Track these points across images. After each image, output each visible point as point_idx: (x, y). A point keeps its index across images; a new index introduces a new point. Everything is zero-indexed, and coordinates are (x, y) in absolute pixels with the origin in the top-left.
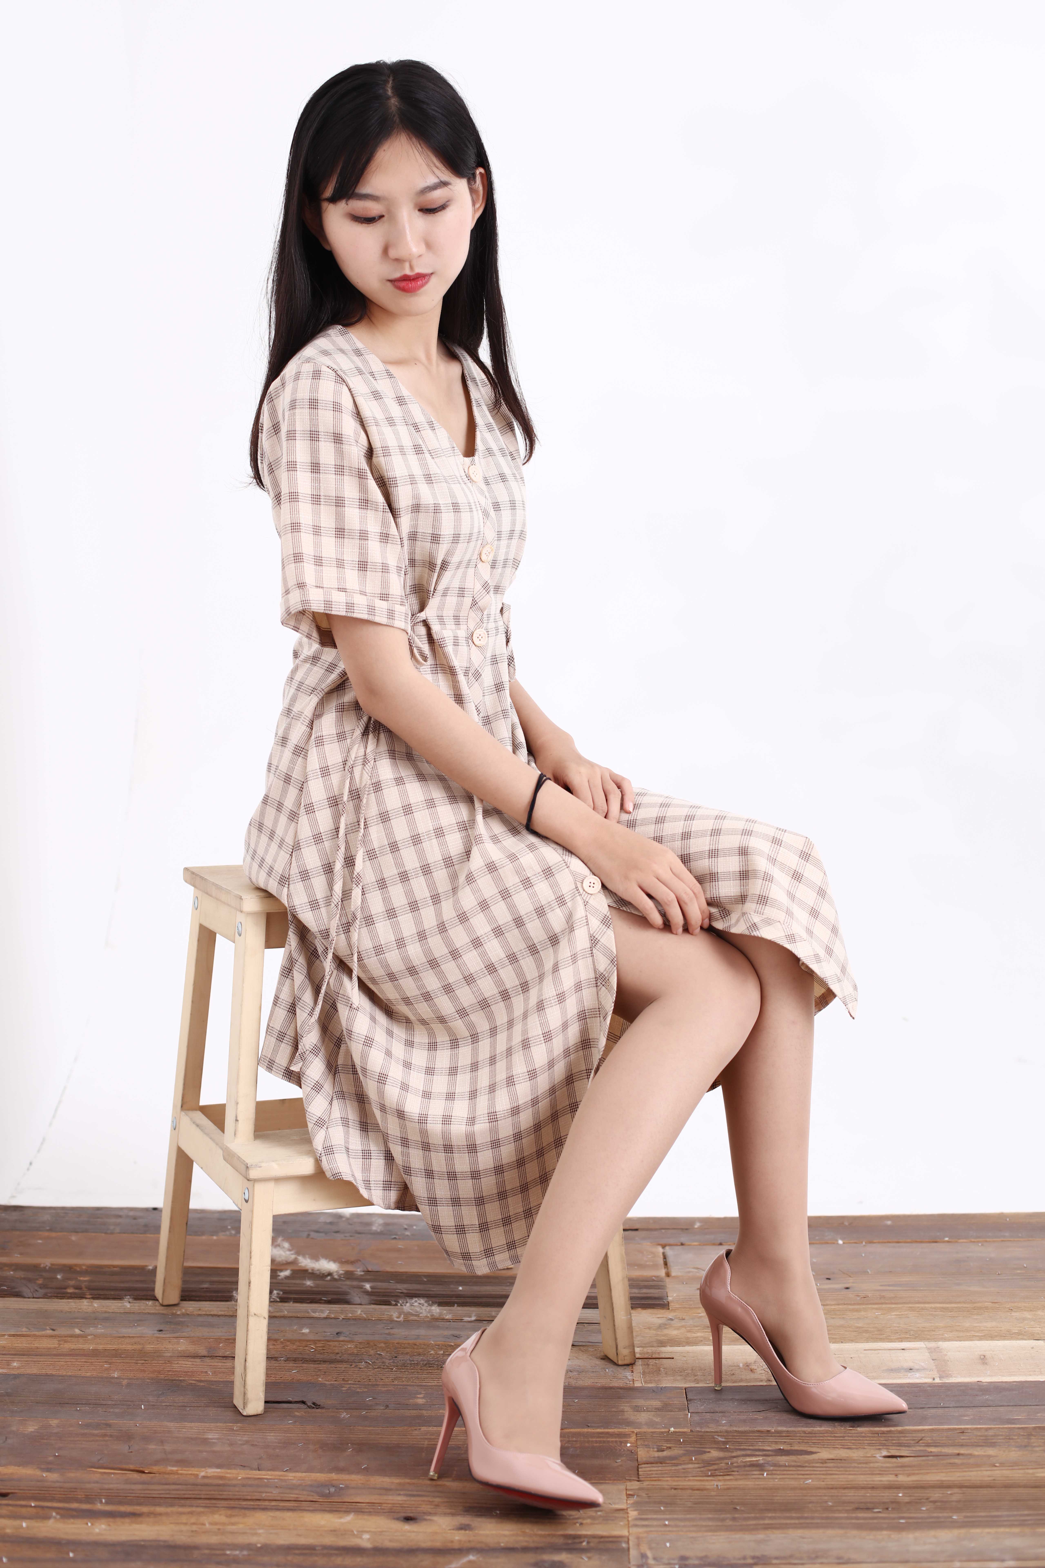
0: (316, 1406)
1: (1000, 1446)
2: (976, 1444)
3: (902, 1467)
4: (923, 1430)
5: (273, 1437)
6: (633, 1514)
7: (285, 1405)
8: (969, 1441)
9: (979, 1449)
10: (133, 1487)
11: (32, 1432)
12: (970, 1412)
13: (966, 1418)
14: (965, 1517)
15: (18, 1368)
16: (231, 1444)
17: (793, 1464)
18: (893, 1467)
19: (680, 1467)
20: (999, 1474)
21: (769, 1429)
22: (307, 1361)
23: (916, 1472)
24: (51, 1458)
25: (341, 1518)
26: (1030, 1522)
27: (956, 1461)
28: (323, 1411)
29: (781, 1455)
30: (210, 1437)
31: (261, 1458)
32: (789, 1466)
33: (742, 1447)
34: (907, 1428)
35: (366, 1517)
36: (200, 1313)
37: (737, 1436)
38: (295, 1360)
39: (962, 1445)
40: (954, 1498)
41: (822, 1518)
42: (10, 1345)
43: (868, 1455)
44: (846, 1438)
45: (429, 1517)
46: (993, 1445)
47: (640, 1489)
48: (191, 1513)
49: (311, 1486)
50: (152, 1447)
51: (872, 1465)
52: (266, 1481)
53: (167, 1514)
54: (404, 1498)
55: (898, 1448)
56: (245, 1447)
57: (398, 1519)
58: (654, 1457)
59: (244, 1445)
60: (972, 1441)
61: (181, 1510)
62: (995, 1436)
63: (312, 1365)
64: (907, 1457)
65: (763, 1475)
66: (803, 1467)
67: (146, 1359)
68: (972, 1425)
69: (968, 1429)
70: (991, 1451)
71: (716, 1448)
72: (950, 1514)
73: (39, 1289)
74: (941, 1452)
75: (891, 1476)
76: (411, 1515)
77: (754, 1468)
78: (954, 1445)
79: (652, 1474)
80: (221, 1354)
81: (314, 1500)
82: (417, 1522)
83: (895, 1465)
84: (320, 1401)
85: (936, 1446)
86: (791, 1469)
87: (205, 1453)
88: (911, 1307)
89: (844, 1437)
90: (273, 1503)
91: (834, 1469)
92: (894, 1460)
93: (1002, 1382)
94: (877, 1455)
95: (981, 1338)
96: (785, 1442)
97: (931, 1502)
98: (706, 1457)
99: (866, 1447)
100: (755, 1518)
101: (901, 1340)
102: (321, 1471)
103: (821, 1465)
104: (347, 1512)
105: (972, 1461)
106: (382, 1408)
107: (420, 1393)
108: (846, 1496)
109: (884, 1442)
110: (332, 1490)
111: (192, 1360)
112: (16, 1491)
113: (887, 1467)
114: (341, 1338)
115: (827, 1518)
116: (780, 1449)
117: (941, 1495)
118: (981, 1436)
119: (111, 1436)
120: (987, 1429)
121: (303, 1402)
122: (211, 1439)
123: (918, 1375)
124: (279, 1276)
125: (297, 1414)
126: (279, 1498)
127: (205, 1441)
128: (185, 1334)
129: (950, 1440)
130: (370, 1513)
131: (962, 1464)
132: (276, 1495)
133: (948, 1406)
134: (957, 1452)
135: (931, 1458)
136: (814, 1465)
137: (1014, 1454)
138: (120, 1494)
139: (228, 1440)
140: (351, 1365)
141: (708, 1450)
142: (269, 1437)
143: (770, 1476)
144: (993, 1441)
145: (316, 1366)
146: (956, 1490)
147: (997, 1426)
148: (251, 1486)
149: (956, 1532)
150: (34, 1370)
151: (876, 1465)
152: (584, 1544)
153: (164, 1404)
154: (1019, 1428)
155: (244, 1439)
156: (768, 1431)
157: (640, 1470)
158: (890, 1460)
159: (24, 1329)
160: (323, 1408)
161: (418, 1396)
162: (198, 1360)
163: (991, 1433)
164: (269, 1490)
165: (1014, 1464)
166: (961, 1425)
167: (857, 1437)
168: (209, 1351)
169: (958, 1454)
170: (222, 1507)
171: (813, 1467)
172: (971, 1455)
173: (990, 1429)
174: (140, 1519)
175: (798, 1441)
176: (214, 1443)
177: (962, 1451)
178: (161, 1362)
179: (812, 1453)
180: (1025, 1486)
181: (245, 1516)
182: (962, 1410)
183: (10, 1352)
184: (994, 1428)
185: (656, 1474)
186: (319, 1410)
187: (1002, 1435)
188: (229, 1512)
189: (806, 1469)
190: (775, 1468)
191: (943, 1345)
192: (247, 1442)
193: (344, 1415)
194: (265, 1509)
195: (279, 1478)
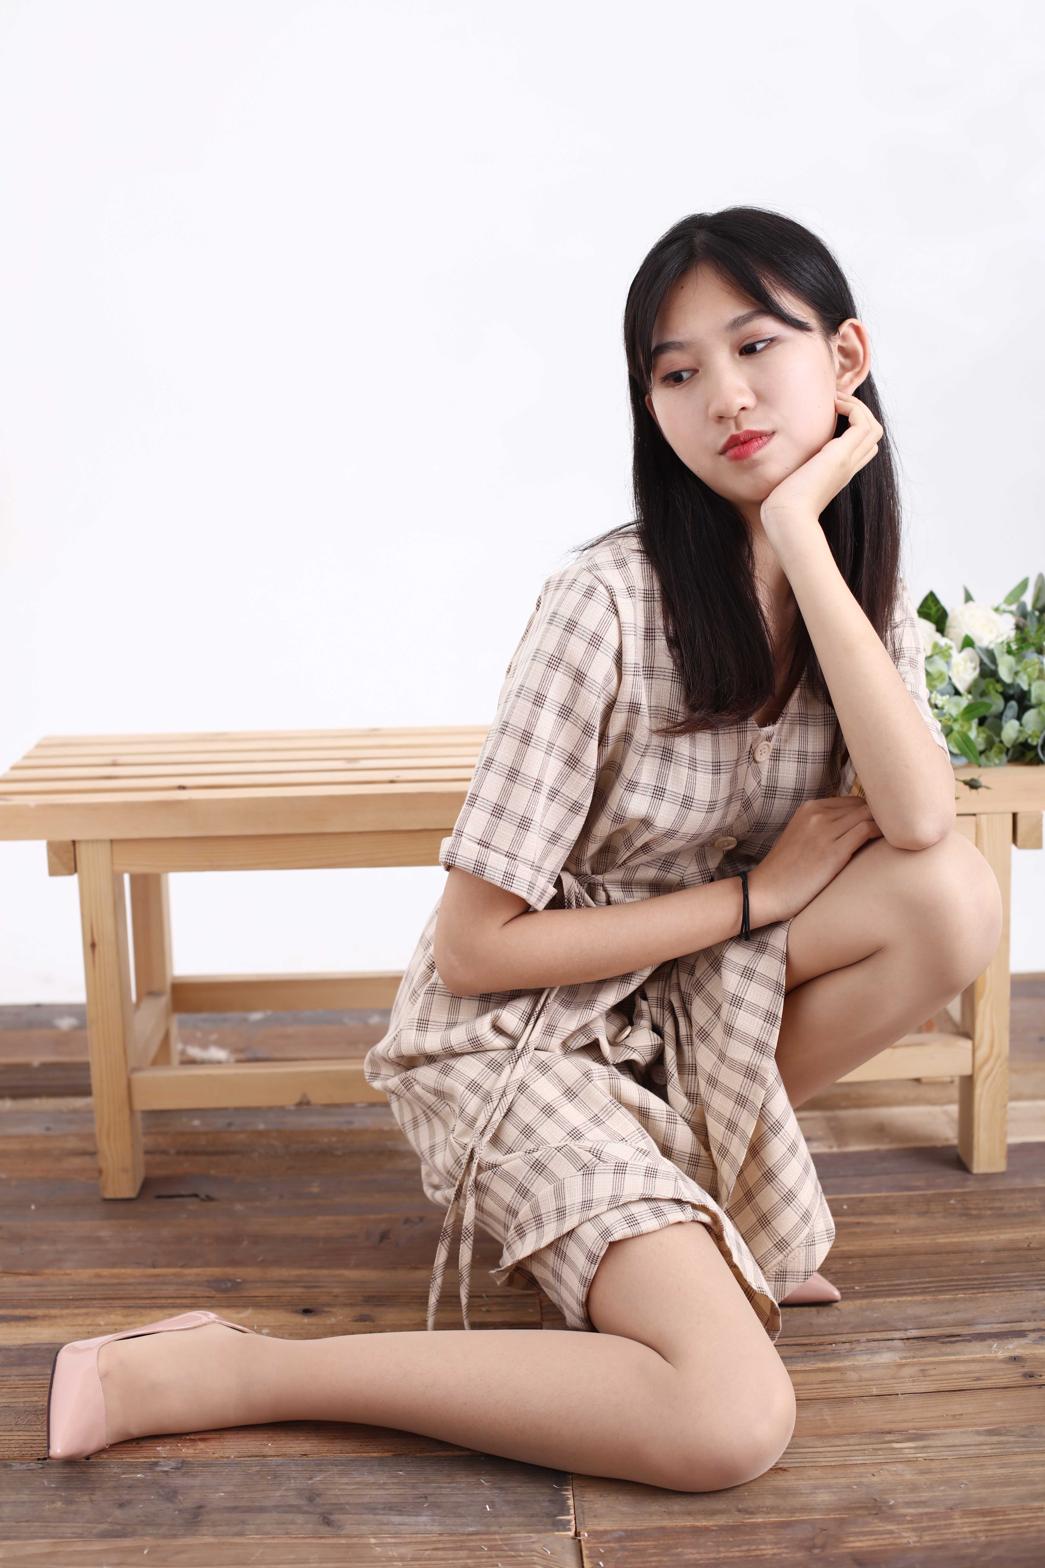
0: (209, 1199)
1: (900, 1213)
2: (875, 1212)
5: (167, 1233)
7: (178, 1200)
8: (867, 1209)
9: (879, 1217)
10: (27, 1289)
12: (868, 1180)
14: (867, 1287)
16: (125, 1242)
20: (900, 1241)
22: (198, 1154)
25: (238, 1313)
26: (931, 1290)
28: (217, 1203)
30: (103, 1235)
31: (155, 1254)
35: (264, 1311)
38: (186, 1153)
39: (862, 1214)
40: (855, 1268)
45: (327, 1308)
46: (892, 1212)
48: (87, 1314)
49: (208, 1281)
50: (44, 1247)
52: (162, 1278)
53: (62, 1316)
54: (303, 1290)
56: (139, 1243)
57: (296, 1312)
60: (872, 1209)
61: (76, 1311)
62: (894, 1203)
63: (204, 1158)
67: (35, 1158)
68: (871, 1193)
69: (867, 1197)
70: (890, 1219)
72: (852, 1285)
76: (310, 1306)
81: (211, 1295)
82: (316, 1314)
84: (214, 1193)
87: (99, 1253)
90: (170, 1301)
97: (833, 1273)
102: (217, 1265)
104: (245, 1306)
105: (871, 1229)
106: (277, 1198)
107: (315, 1182)
110: (229, 1285)
111: (82, 1157)
114: (233, 1129)
117: (842, 1266)
118: (881, 1204)
120: (886, 1197)
122: (104, 1237)
125: (190, 1207)
126: (175, 1295)
127: (99, 1240)
128: (73, 1131)
130: (268, 1307)
132: (172, 1292)
137: (913, 1221)
138: (14, 1298)
139: (122, 1238)
140: (244, 1156)
142: (163, 1234)
144: (893, 1208)
145: (208, 1158)
146: (857, 1260)
147: (897, 1194)
148: (147, 1284)
149: (858, 1303)
153: (55, 1204)
154: (918, 1195)
155: (137, 1236)
160: (217, 1200)
161: (313, 1185)
163: (890, 1200)
164: (166, 1287)
165: (914, 1231)
166: (861, 1194)
170: (118, 1307)
172: (870, 1224)
173: (890, 1196)
174: (34, 1323)
176: (107, 1241)
177: (862, 1219)
178: (50, 1161)
180: (926, 1253)
181: (141, 1315)
182: (860, 1178)
184: (894, 1196)
186: (213, 1203)
187: (901, 1202)
188: (125, 1312)
191: (840, 1112)
192: (141, 1239)
193: (238, 1207)
194: (161, 1307)
195: (175, 1275)
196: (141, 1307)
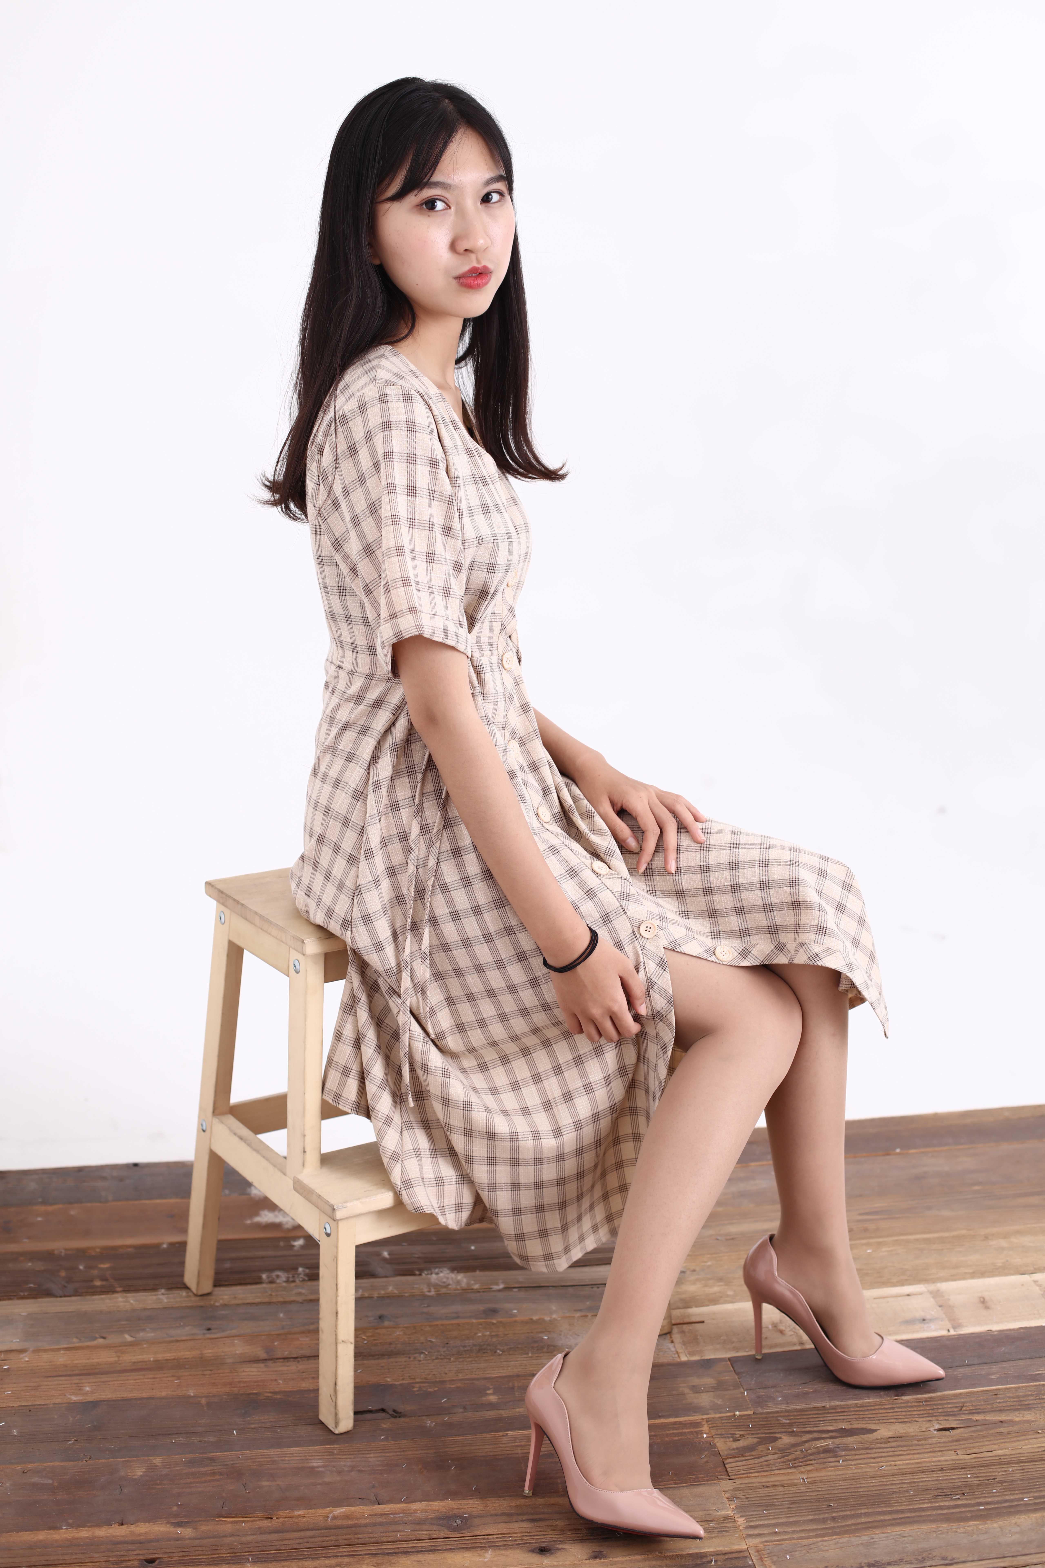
0: (396, 1414)
1: (1034, 1408)
2: (1012, 1408)
3: (957, 1441)
4: (961, 1394)
5: (374, 1459)
6: (741, 1521)
7: (368, 1416)
8: (1004, 1404)
9: (1017, 1413)
11: (141, 1476)
12: (995, 1368)
13: (993, 1377)
14: (1035, 1498)
15: (92, 1392)
16: (339, 1472)
17: (861, 1446)
18: (950, 1442)
19: (762, 1459)
21: (824, 1405)
22: (365, 1356)
23: (972, 1445)
24: (175, 1509)
27: (1002, 1430)
28: (407, 1420)
29: (846, 1436)
30: (315, 1465)
31: (374, 1487)
32: (858, 1449)
33: (807, 1429)
34: (946, 1393)
35: (503, 1552)
36: (237, 1302)
37: (798, 1415)
39: (1001, 1411)
40: (1017, 1476)
41: (910, 1511)
42: (69, 1362)
43: (924, 1430)
44: (896, 1410)
45: (560, 1546)
46: (1028, 1408)
47: (735, 1490)
49: (438, 1518)
50: (265, 1483)
51: (930, 1441)
52: (392, 1516)
55: (946, 1418)
56: (353, 1473)
57: (533, 1551)
58: (734, 1449)
59: (351, 1471)
60: (1008, 1404)
62: (1025, 1396)
63: (373, 1362)
64: (958, 1428)
65: (839, 1462)
66: (871, 1449)
67: (211, 1368)
68: (1002, 1385)
69: (998, 1389)
70: (1028, 1416)
71: (785, 1432)
72: (1021, 1496)
73: (66, 1285)
74: (985, 1420)
75: (950, 1452)
76: (543, 1545)
77: (828, 1455)
78: (994, 1411)
79: (740, 1470)
80: (279, 1356)
81: (447, 1536)
82: (552, 1554)
83: (950, 1439)
84: (401, 1408)
85: (978, 1413)
86: (861, 1452)
87: (319, 1486)
88: (897, 1240)
89: (893, 1408)
91: (899, 1449)
92: (947, 1433)
93: (1010, 1330)
94: (932, 1429)
95: (974, 1275)
96: (844, 1419)
98: (779, 1443)
99: (917, 1419)
100: (852, 1517)
101: (902, 1283)
103: (886, 1445)
104: (485, 1548)
105: (1015, 1428)
106: (461, 1410)
107: (489, 1389)
108: (922, 1481)
109: (931, 1411)
110: (459, 1521)
111: (255, 1365)
112: (161, 1556)
113: (944, 1442)
114: (387, 1324)
115: (915, 1510)
116: (843, 1428)
118: (1014, 1397)
119: (221, 1474)
120: (1017, 1389)
121: (383, 1410)
122: (318, 1467)
123: (933, 1326)
124: (294, 1246)
125: (385, 1426)
126: (413, 1537)
127: (313, 1471)
128: (234, 1332)
129: (988, 1404)
130: (504, 1547)
131: (1009, 1433)
132: (409, 1533)
133: (972, 1363)
134: (999, 1418)
135: (979, 1427)
136: (879, 1445)
139: (334, 1467)
140: (410, 1358)
141: (780, 1436)
142: (370, 1459)
143: (845, 1463)
144: (1026, 1403)
145: (377, 1361)
146: (1015, 1466)
147: (1024, 1385)
148: (380, 1523)
149: (1033, 1517)
150: (107, 1394)
151: (934, 1440)
152: (713, 1563)
153: (253, 1426)
155: (348, 1464)
156: (823, 1407)
157: (727, 1466)
158: (944, 1433)
159: (75, 1340)
160: (405, 1416)
161: (488, 1392)
162: (262, 1365)
163: (1021, 1393)
164: (401, 1527)
166: (992, 1386)
167: (906, 1407)
168: (267, 1353)
169: (1002, 1422)
170: (365, 1554)
171: (880, 1448)
172: (1011, 1422)
173: (1019, 1387)
175: (855, 1416)
176: (322, 1472)
177: (1003, 1417)
178: (227, 1371)
179: (872, 1431)
182: (986, 1367)
183: (74, 1372)
184: (1023, 1387)
185: (744, 1470)
186: (402, 1420)
187: (1032, 1395)
189: (874, 1451)
190: (847, 1453)
191: (944, 1286)
192: (352, 1468)
193: (431, 1424)
194: (406, 1553)
195: (404, 1512)
196: (388, 1554)
